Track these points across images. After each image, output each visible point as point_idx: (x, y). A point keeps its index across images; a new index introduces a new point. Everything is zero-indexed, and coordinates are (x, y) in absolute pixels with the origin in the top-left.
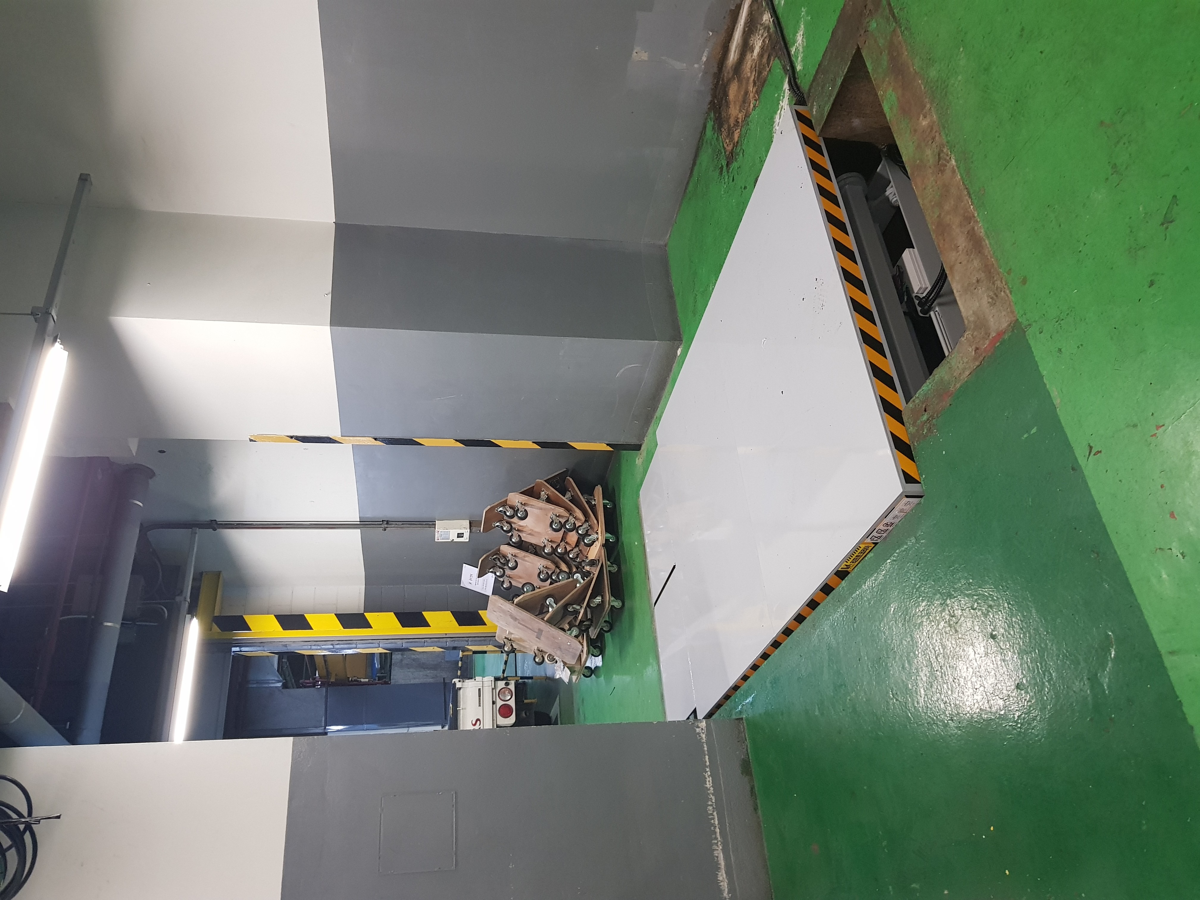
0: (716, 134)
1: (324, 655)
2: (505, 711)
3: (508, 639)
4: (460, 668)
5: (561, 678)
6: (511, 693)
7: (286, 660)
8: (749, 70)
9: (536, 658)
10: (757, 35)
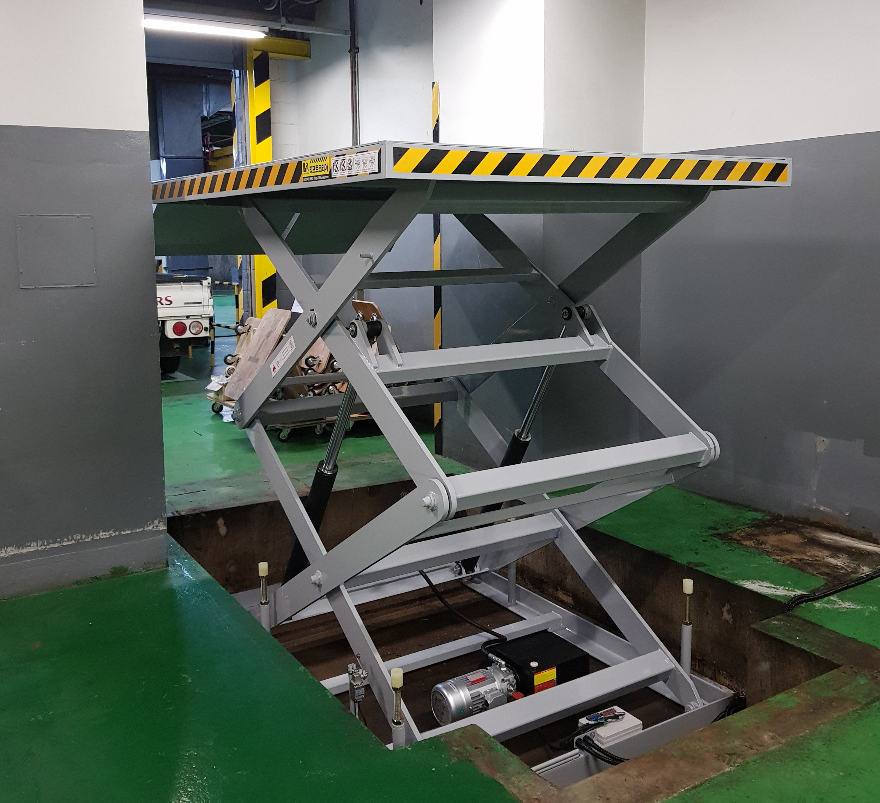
0: (749, 522)
1: (232, 155)
2: (180, 328)
3: (249, 329)
4: (221, 284)
5: (212, 381)
6: (197, 333)
7: (229, 119)
8: (813, 554)
9: (231, 357)
10: (849, 561)
